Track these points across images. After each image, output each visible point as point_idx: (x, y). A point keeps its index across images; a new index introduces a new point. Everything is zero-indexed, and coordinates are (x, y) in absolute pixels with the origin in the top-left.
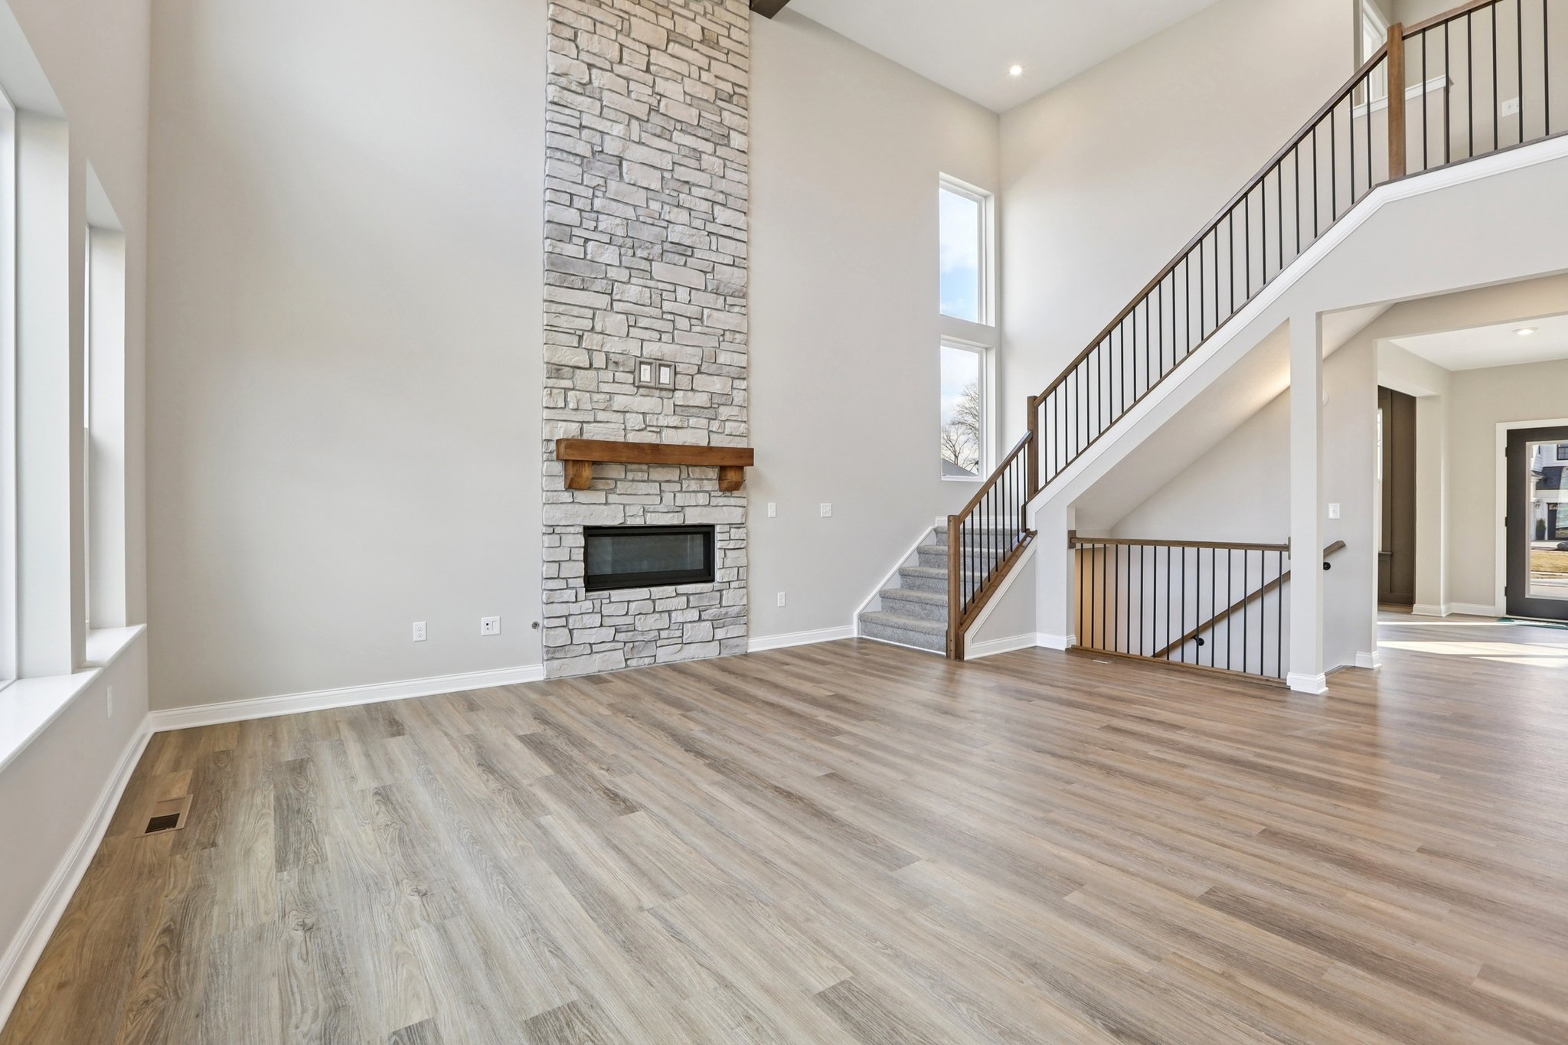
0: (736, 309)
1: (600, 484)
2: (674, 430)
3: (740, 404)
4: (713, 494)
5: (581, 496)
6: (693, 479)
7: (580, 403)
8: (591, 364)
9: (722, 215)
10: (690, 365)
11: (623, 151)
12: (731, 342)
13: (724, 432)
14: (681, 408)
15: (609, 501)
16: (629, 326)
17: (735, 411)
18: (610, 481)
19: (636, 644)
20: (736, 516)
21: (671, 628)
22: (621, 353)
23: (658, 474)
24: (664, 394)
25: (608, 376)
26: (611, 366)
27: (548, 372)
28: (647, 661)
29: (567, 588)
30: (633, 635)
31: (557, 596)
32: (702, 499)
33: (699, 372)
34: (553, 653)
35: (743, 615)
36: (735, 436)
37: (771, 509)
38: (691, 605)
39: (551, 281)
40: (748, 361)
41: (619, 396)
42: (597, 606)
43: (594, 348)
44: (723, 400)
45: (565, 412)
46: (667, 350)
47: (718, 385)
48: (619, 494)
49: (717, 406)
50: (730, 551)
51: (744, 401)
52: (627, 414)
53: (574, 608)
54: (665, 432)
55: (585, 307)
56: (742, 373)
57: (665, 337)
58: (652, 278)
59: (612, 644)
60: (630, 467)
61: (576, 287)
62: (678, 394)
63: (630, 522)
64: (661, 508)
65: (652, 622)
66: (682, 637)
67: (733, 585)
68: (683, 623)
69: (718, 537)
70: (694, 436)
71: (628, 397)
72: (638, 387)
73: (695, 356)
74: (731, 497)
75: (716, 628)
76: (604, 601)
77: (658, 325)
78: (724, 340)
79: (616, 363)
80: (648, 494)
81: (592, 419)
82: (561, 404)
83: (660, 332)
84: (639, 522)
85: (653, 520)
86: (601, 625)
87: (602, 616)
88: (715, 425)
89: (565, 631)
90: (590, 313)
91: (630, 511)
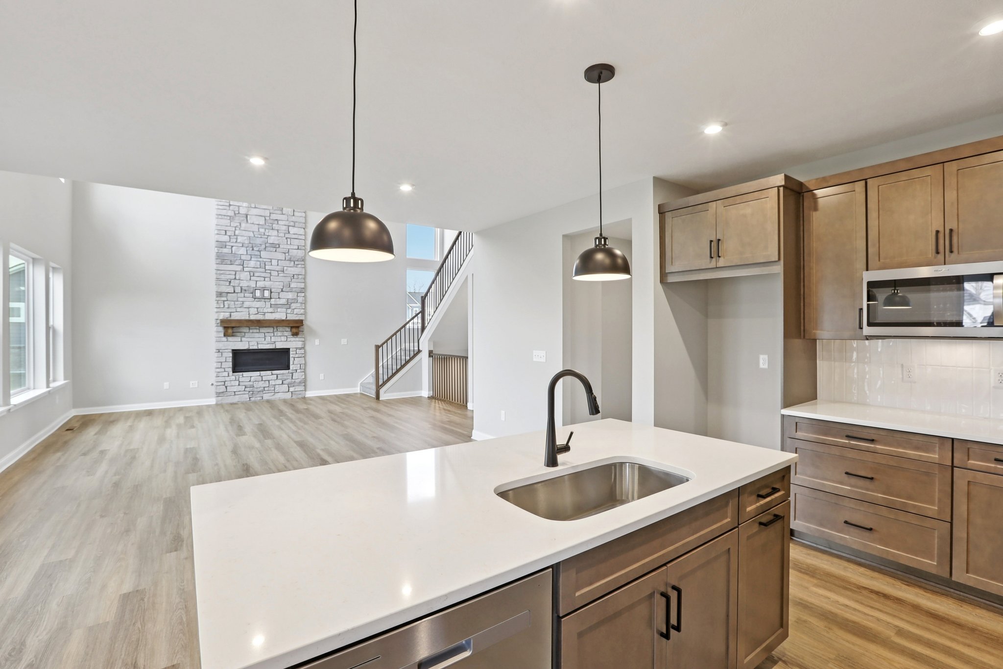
0: (300, 266)
1: (238, 334)
2: (271, 314)
3: (301, 302)
4: (288, 336)
5: (230, 339)
6: (279, 331)
7: (230, 305)
8: (234, 291)
9: (292, 230)
10: (277, 289)
11: (248, 211)
12: (297, 279)
13: (293, 314)
14: (274, 305)
15: (242, 340)
16: (251, 276)
17: (299, 305)
18: (242, 333)
19: (254, 392)
20: (300, 344)
21: (269, 386)
22: (247, 286)
23: (262, 330)
24: (266, 300)
25: (242, 295)
26: (243, 291)
27: (217, 295)
28: (259, 398)
29: (225, 371)
30: (253, 389)
31: (220, 374)
32: (283, 339)
33: (282, 291)
34: (218, 394)
35: (304, 382)
36: (298, 315)
37: (317, 342)
38: (278, 378)
39: (217, 263)
40: (305, 285)
41: (247, 302)
42: (237, 378)
43: (236, 285)
44: (293, 301)
45: (224, 309)
46: (267, 284)
47: (290, 296)
48: (246, 338)
49: (290, 303)
50: (296, 358)
51: (303, 301)
52: (250, 309)
53: (227, 379)
54: (266, 314)
55: (232, 271)
56: (303, 290)
58: (261, 258)
59: (244, 392)
60: (251, 328)
61: (228, 264)
62: (272, 300)
63: (251, 348)
64: (265, 342)
65: (261, 384)
66: (274, 390)
67: (298, 371)
68: (275, 385)
69: (291, 353)
70: (280, 315)
71: (250, 302)
72: (255, 298)
73: (280, 285)
74: (297, 337)
75: (290, 387)
76: (240, 376)
77: (263, 275)
78: (294, 278)
79: (245, 290)
80: (259, 337)
81: (235, 311)
82: (222, 306)
83: (265, 278)
84: (255, 347)
85: (261, 347)
86: (239, 385)
87: (239, 382)
88: (289, 311)
89: (224, 387)
90: (234, 273)
91: (251, 344)
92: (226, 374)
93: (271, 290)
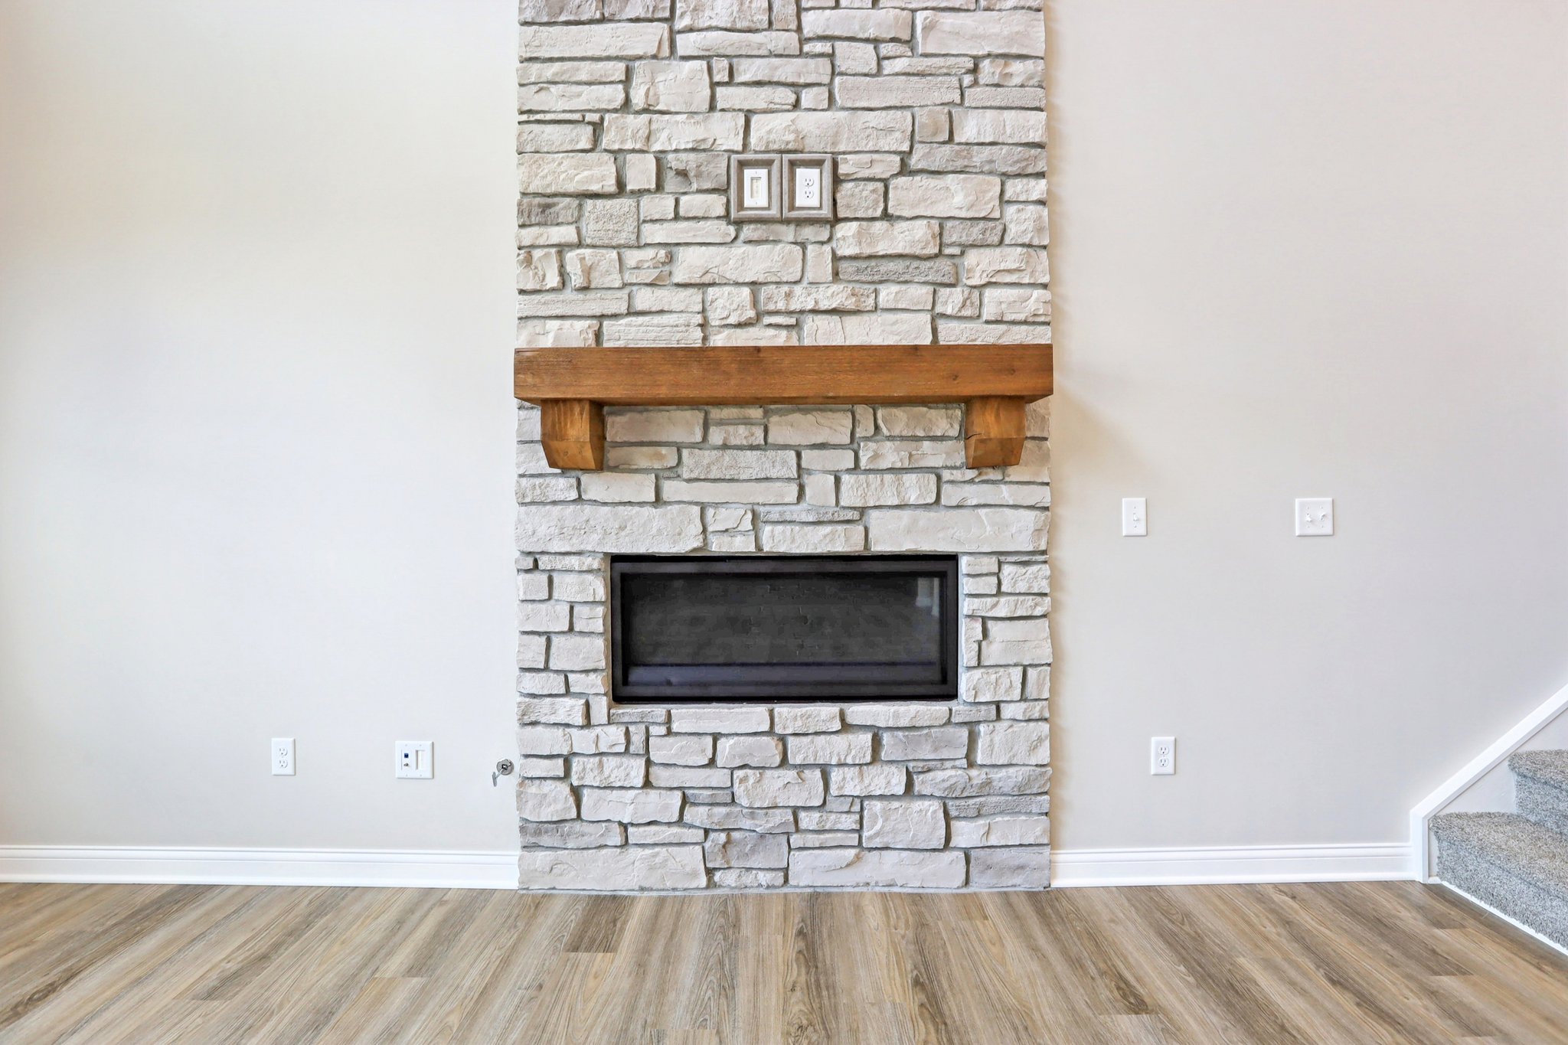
1: (642, 458)
2: (836, 318)
3: (1027, 241)
4: (946, 475)
5: (596, 486)
6: (891, 438)
7: (595, 275)
8: (621, 184)
10: (875, 156)
12: (998, 85)
13: (979, 316)
14: (856, 264)
15: (665, 496)
16: (714, 85)
17: (1012, 257)
18: (664, 450)
19: (735, 835)
20: (1019, 531)
21: (828, 807)
22: (693, 150)
23: (789, 429)
24: (808, 233)
25: (664, 205)
26: (672, 183)
27: (521, 212)
28: (764, 878)
29: (568, 692)
30: (728, 815)
31: (543, 710)
32: (917, 489)
33: (905, 170)
34: (536, 834)
35: (1039, 790)
36: (1014, 323)
37: (1132, 513)
38: (884, 755)
39: (529, 15)
40: (1049, 127)
41: (691, 249)
42: (638, 739)
43: (629, 146)
44: (975, 233)
45: (561, 297)
46: (813, 127)
47: (959, 197)
48: (689, 481)
49: (956, 251)
50: (1000, 624)
51: (1039, 230)
52: (710, 290)
53: (582, 741)
54: (810, 323)
55: (608, 58)
57: (808, 98)
59: (675, 830)
60: (716, 413)
61: (584, 18)
62: (845, 230)
63: (719, 546)
64: (800, 513)
65: (777, 786)
66: (859, 831)
67: (1008, 711)
68: (862, 799)
69: (966, 585)
71: (711, 248)
72: (739, 223)
73: (891, 130)
74: (1002, 482)
75: (957, 818)
76: (654, 730)
77: (788, 70)
78: (976, 83)
79: (683, 174)
80: (767, 479)
81: (623, 309)
82: (553, 280)
83: (797, 88)
84: (743, 545)
85: (778, 541)
86: (647, 784)
87: (649, 763)
88: (951, 301)
89: (564, 789)
90: (618, 70)
91: (718, 520)
92: (570, 710)
93: (835, 165)
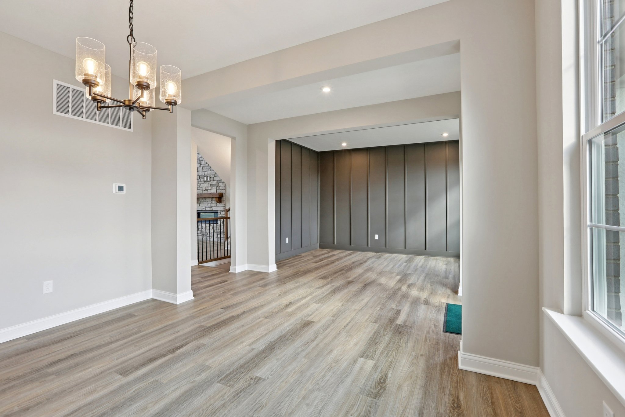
1: (199, 202)
2: (210, 190)
14: (211, 185)
15: (200, 205)
16: (203, 169)
23: (207, 200)
24: (209, 182)
49: (218, 183)
63: (203, 210)
64: (208, 207)
69: (219, 213)
70: (214, 191)
80: (206, 204)
83: (208, 169)
91: (203, 207)
93: (210, 176)
